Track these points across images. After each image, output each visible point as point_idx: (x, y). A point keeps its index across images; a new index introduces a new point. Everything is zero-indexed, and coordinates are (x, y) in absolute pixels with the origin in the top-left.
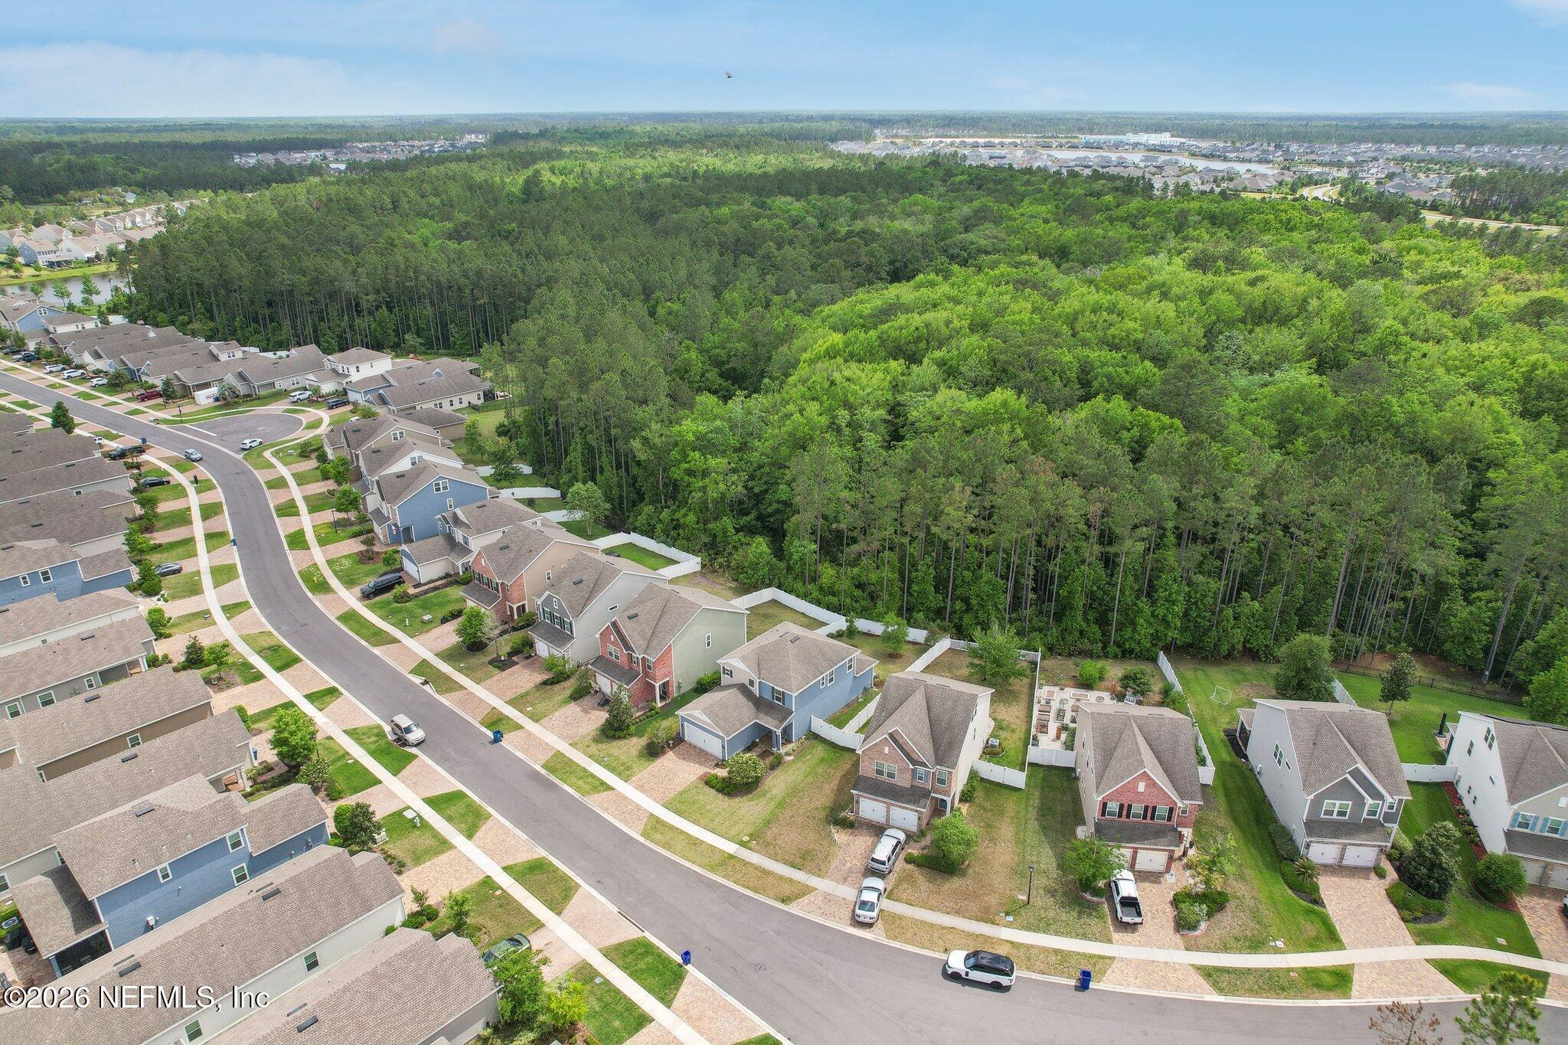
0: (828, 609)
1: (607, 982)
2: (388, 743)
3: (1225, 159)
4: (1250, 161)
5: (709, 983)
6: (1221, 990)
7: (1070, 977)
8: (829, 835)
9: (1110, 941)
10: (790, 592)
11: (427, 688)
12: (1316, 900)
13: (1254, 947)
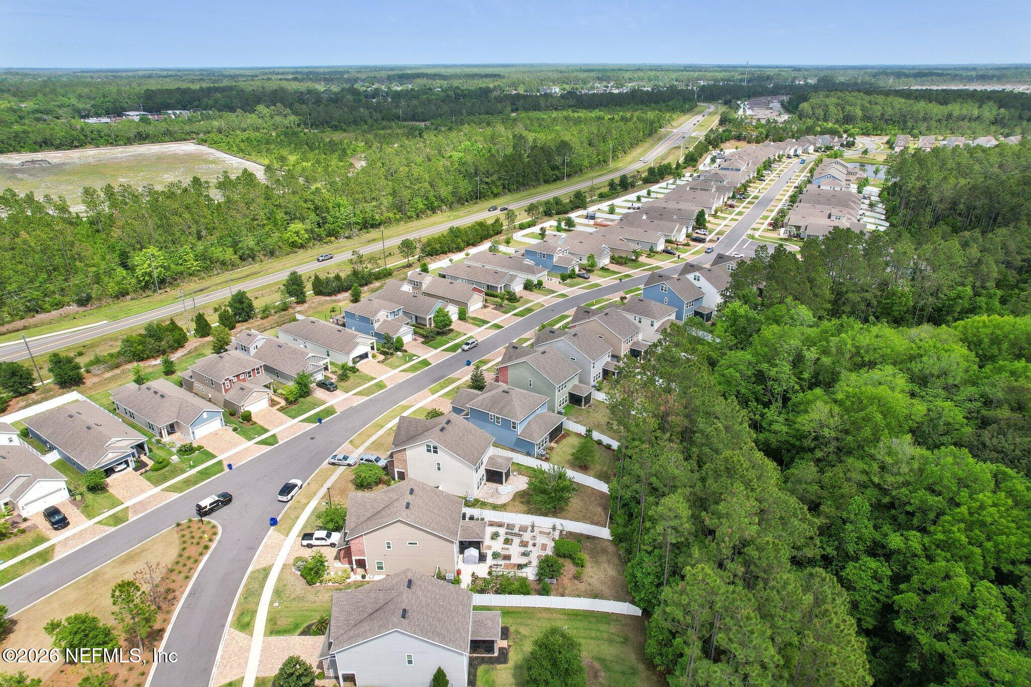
12: (306, 632)
13: (278, 593)
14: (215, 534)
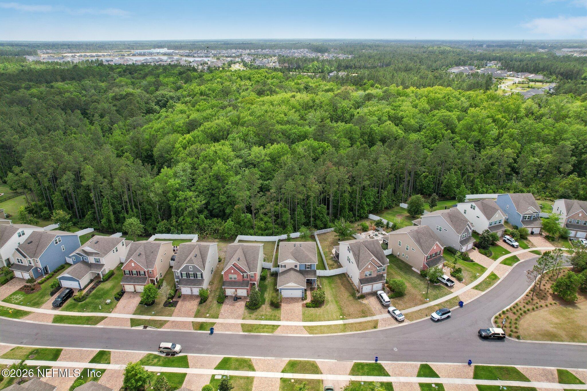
0: (267, 236)
1: (365, 382)
2: (165, 358)
3: (194, 57)
4: (203, 57)
5: (389, 362)
6: (483, 291)
7: (456, 306)
8: (361, 303)
9: (452, 293)
10: (247, 235)
11: (148, 329)
12: (472, 261)
13: (475, 278)
14: (496, 318)
